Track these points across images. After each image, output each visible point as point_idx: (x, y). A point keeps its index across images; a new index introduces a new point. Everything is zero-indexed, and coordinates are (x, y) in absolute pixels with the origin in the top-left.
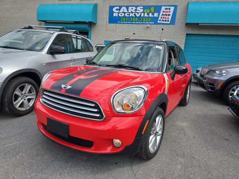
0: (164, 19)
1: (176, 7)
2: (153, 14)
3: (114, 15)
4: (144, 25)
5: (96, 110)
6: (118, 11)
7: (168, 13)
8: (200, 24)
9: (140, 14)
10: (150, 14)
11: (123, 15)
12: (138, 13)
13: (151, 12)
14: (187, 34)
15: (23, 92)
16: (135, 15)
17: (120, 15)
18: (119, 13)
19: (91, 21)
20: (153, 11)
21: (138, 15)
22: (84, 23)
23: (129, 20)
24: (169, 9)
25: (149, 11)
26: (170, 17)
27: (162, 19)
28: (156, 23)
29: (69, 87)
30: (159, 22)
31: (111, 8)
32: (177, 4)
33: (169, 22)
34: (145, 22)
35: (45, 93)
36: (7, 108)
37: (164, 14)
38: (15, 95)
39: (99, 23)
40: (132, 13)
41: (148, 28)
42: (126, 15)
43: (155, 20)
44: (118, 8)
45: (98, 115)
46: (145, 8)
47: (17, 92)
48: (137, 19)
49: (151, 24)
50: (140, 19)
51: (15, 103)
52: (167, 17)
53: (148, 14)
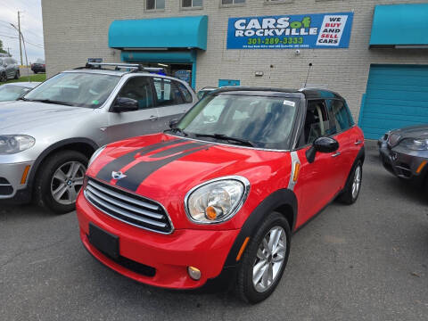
0: (328, 39)
1: (350, 15)
2: (307, 30)
3: (237, 34)
4: (291, 51)
5: (160, 217)
6: (243, 28)
7: (336, 28)
8: (397, 47)
9: (282, 31)
10: (303, 31)
11: (253, 33)
12: (280, 29)
13: (303, 26)
14: (372, 66)
15: (69, 175)
16: (274, 32)
17: (246, 34)
18: (244, 31)
19: (196, 46)
20: (306, 25)
21: (279, 33)
22: (185, 50)
23: (262, 42)
24: (338, 20)
25: (299, 25)
26: (339, 35)
27: (324, 39)
28: (313, 47)
29: (122, 176)
30: (318, 43)
31: (232, 21)
32: (353, 10)
33: (337, 44)
34: (292, 44)
35: (90, 182)
36: (41, 201)
37: (328, 28)
38: (55, 179)
39: (209, 49)
40: (269, 29)
41: (297, 54)
42: (258, 33)
43: (310, 41)
44: (244, 21)
45: (163, 225)
46: (292, 19)
47: (58, 176)
48: (277, 40)
49: (303, 48)
50: (283, 40)
51: (54, 193)
52: (334, 34)
53: (298, 30)
